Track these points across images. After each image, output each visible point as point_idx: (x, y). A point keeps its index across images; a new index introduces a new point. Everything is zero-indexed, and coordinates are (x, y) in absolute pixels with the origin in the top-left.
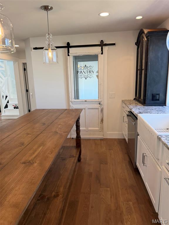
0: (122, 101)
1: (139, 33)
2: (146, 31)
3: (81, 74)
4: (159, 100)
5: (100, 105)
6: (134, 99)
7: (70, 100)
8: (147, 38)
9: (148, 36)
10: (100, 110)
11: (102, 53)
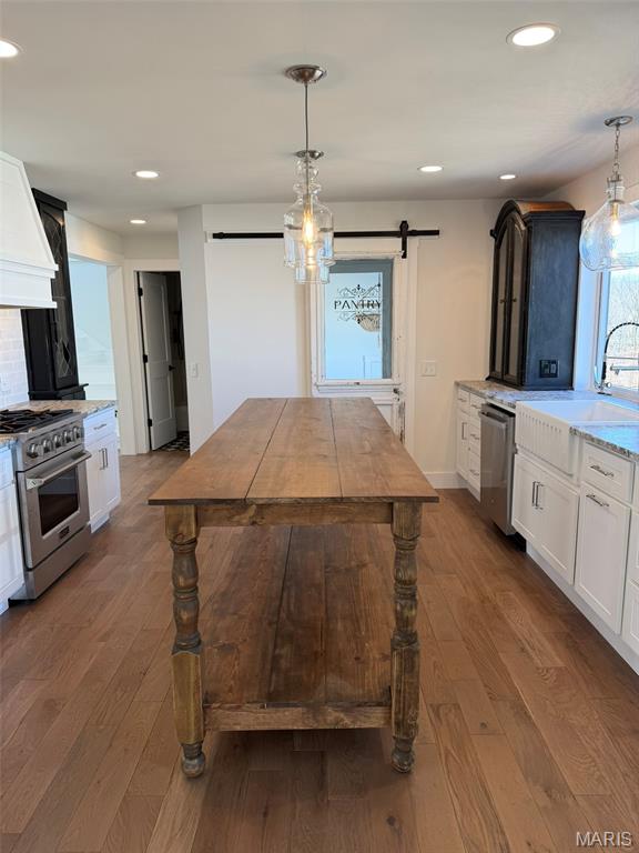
0: (457, 384)
1: (503, 209)
2: (525, 209)
3: (346, 308)
4: (556, 375)
5: (396, 395)
6: (487, 379)
7: (314, 380)
8: (525, 224)
9: (530, 221)
10: (396, 408)
11: (404, 256)
